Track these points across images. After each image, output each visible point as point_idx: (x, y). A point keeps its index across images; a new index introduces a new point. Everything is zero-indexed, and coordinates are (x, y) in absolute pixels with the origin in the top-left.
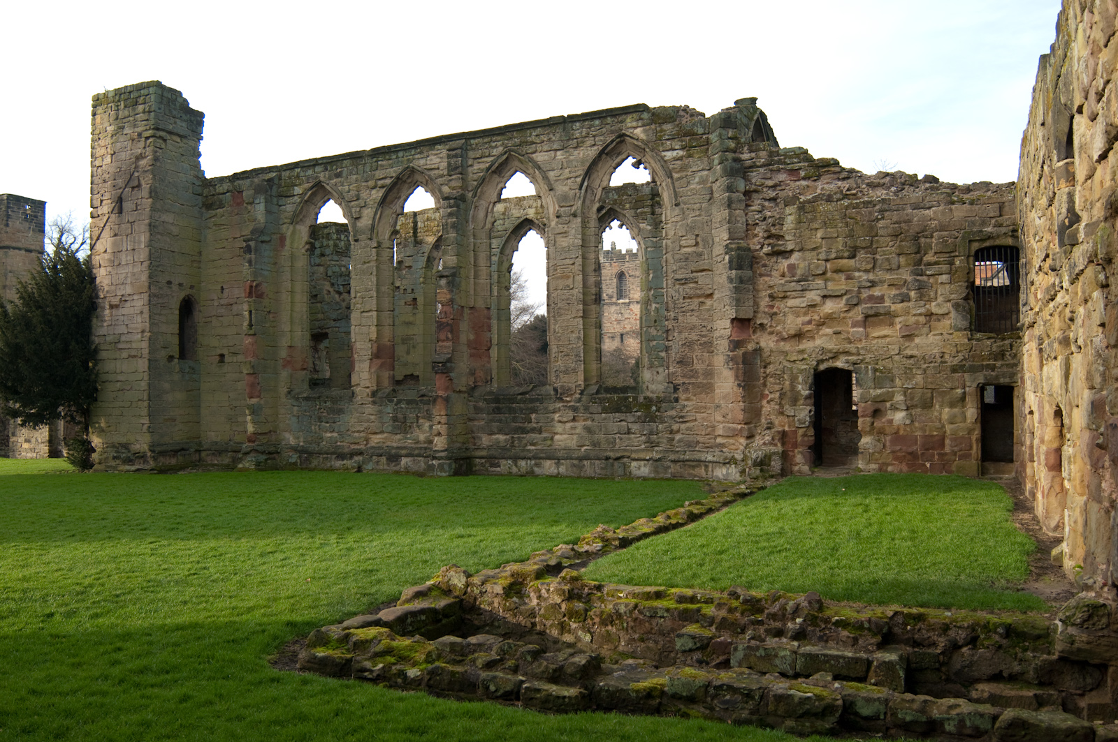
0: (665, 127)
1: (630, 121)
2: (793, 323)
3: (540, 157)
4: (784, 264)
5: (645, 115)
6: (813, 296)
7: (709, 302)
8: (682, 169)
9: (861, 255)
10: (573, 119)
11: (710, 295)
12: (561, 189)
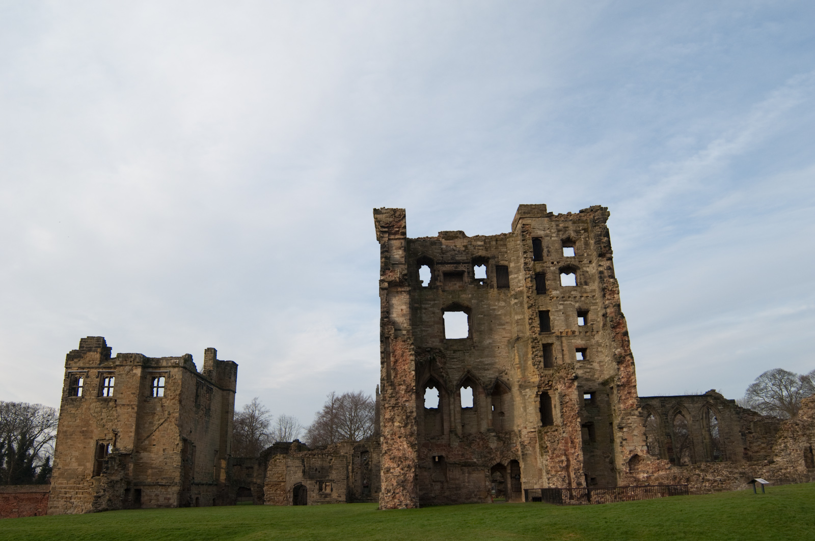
0: (718, 401)
1: (709, 398)
2: (756, 449)
3: (686, 405)
4: (751, 435)
5: (713, 398)
6: (759, 443)
7: (734, 443)
8: (723, 411)
9: (768, 434)
10: (694, 396)
11: (734, 442)
12: (693, 414)
